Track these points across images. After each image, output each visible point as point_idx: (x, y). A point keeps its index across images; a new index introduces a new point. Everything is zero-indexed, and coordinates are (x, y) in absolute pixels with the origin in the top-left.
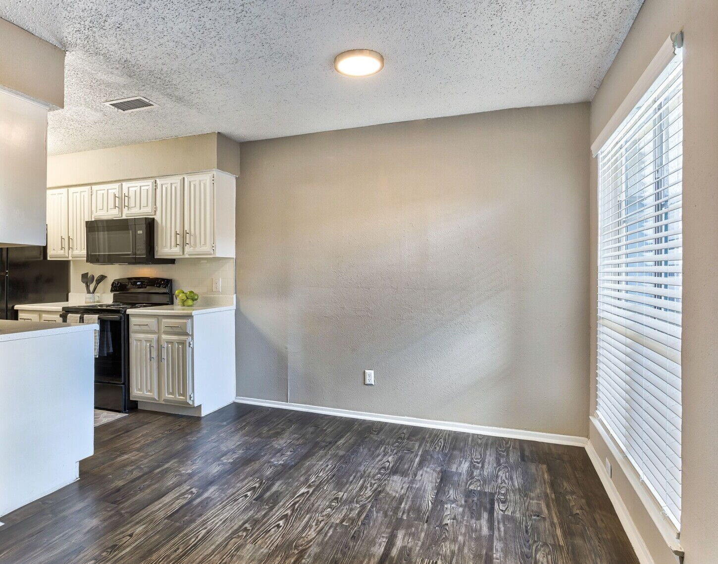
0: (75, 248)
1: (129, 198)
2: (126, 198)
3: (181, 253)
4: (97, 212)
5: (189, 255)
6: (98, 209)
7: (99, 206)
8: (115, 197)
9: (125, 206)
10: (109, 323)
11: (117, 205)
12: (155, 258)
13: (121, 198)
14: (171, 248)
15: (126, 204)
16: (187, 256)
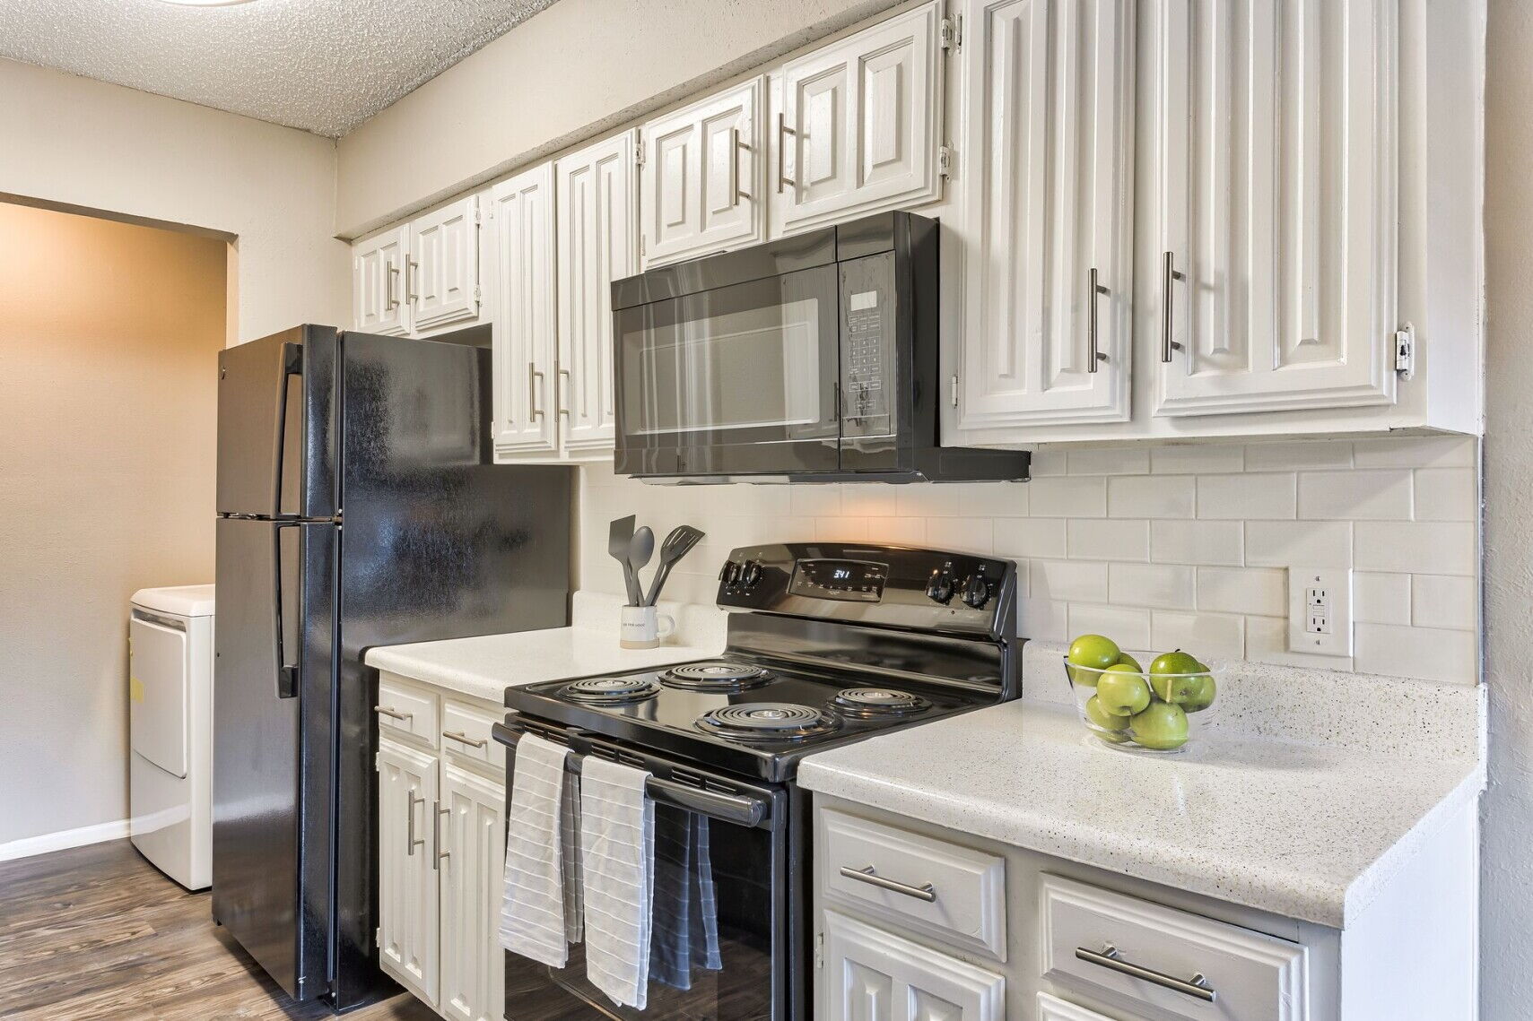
0: (580, 410)
1: (800, 136)
2: (790, 141)
3: (1121, 412)
4: (658, 239)
5: (1178, 420)
6: (664, 222)
7: (671, 212)
8: (737, 145)
9: (782, 180)
10: (704, 830)
11: (745, 186)
12: (946, 442)
13: (761, 151)
14: (1046, 383)
15: (790, 174)
16: (1163, 430)
